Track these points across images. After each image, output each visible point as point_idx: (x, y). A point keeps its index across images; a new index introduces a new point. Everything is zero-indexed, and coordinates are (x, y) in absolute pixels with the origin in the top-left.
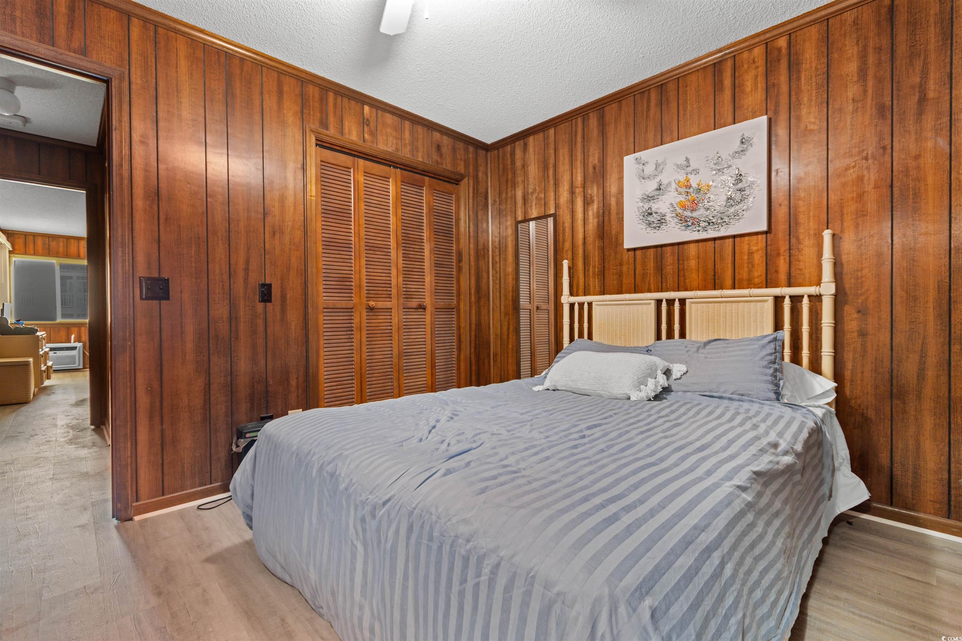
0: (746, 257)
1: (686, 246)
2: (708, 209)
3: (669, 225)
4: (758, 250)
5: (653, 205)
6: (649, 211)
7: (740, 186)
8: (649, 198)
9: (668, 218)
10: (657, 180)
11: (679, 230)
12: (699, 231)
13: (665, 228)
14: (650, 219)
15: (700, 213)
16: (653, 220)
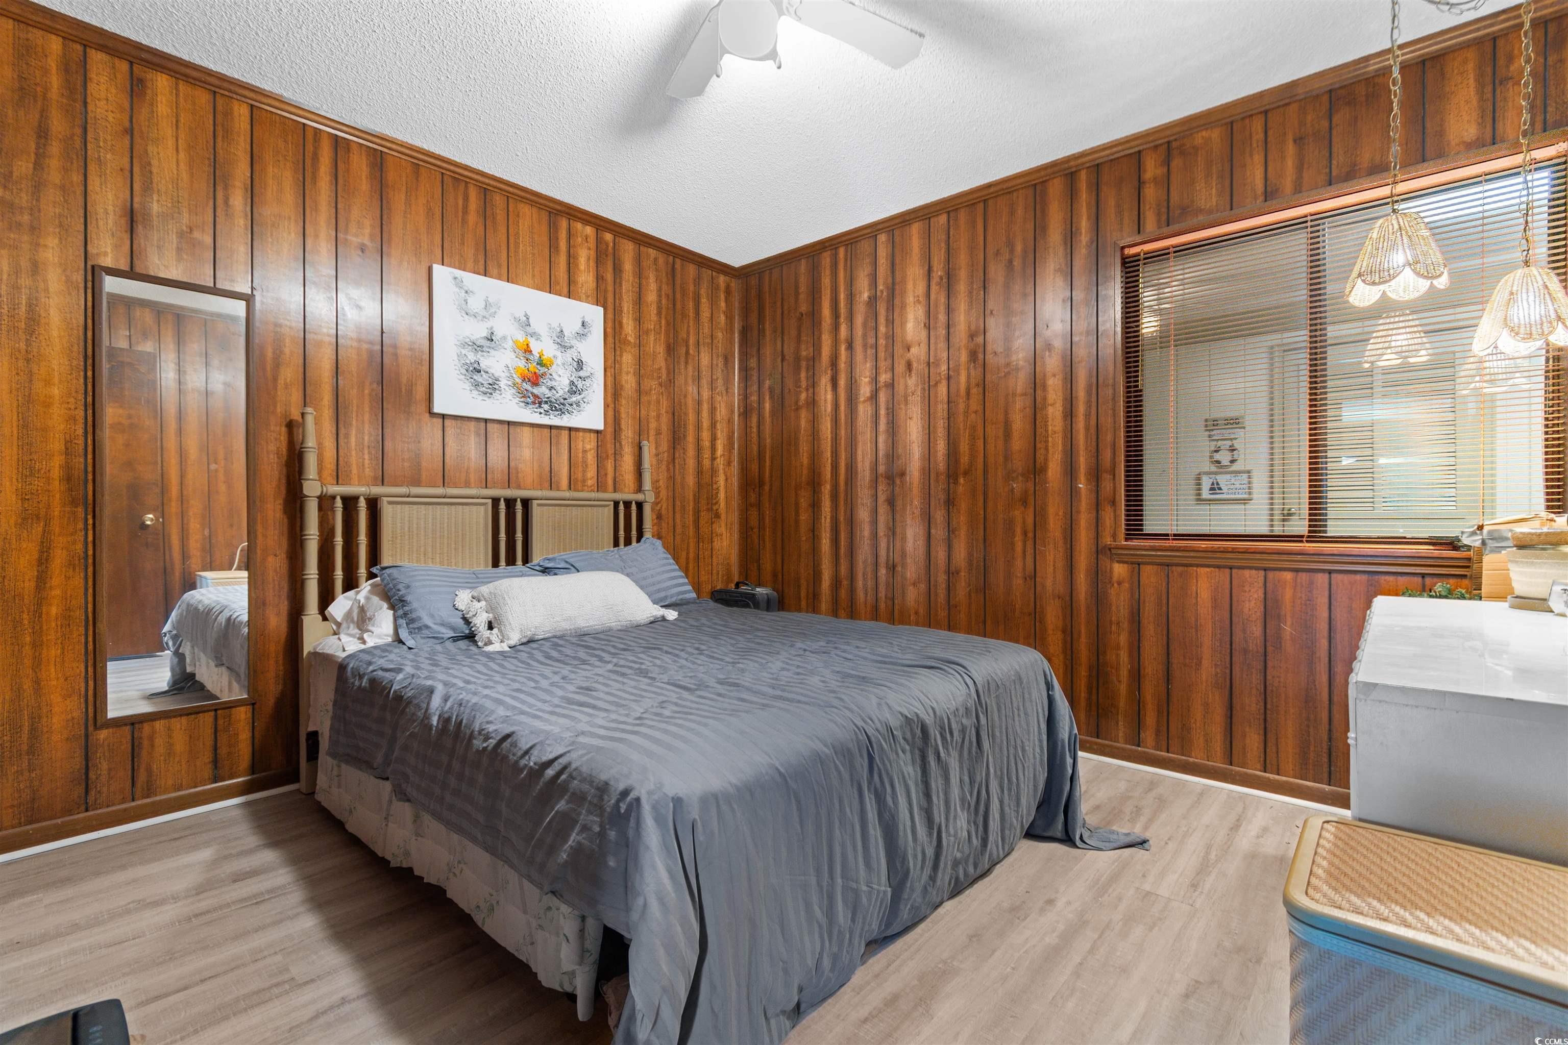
0: (580, 455)
1: (518, 429)
2: (551, 388)
3: (503, 395)
4: (590, 450)
5: (482, 359)
6: (476, 366)
7: (582, 374)
8: (477, 347)
9: (503, 383)
10: (489, 324)
11: (516, 406)
12: (541, 413)
13: (499, 397)
14: (477, 377)
15: (541, 391)
16: (480, 380)
